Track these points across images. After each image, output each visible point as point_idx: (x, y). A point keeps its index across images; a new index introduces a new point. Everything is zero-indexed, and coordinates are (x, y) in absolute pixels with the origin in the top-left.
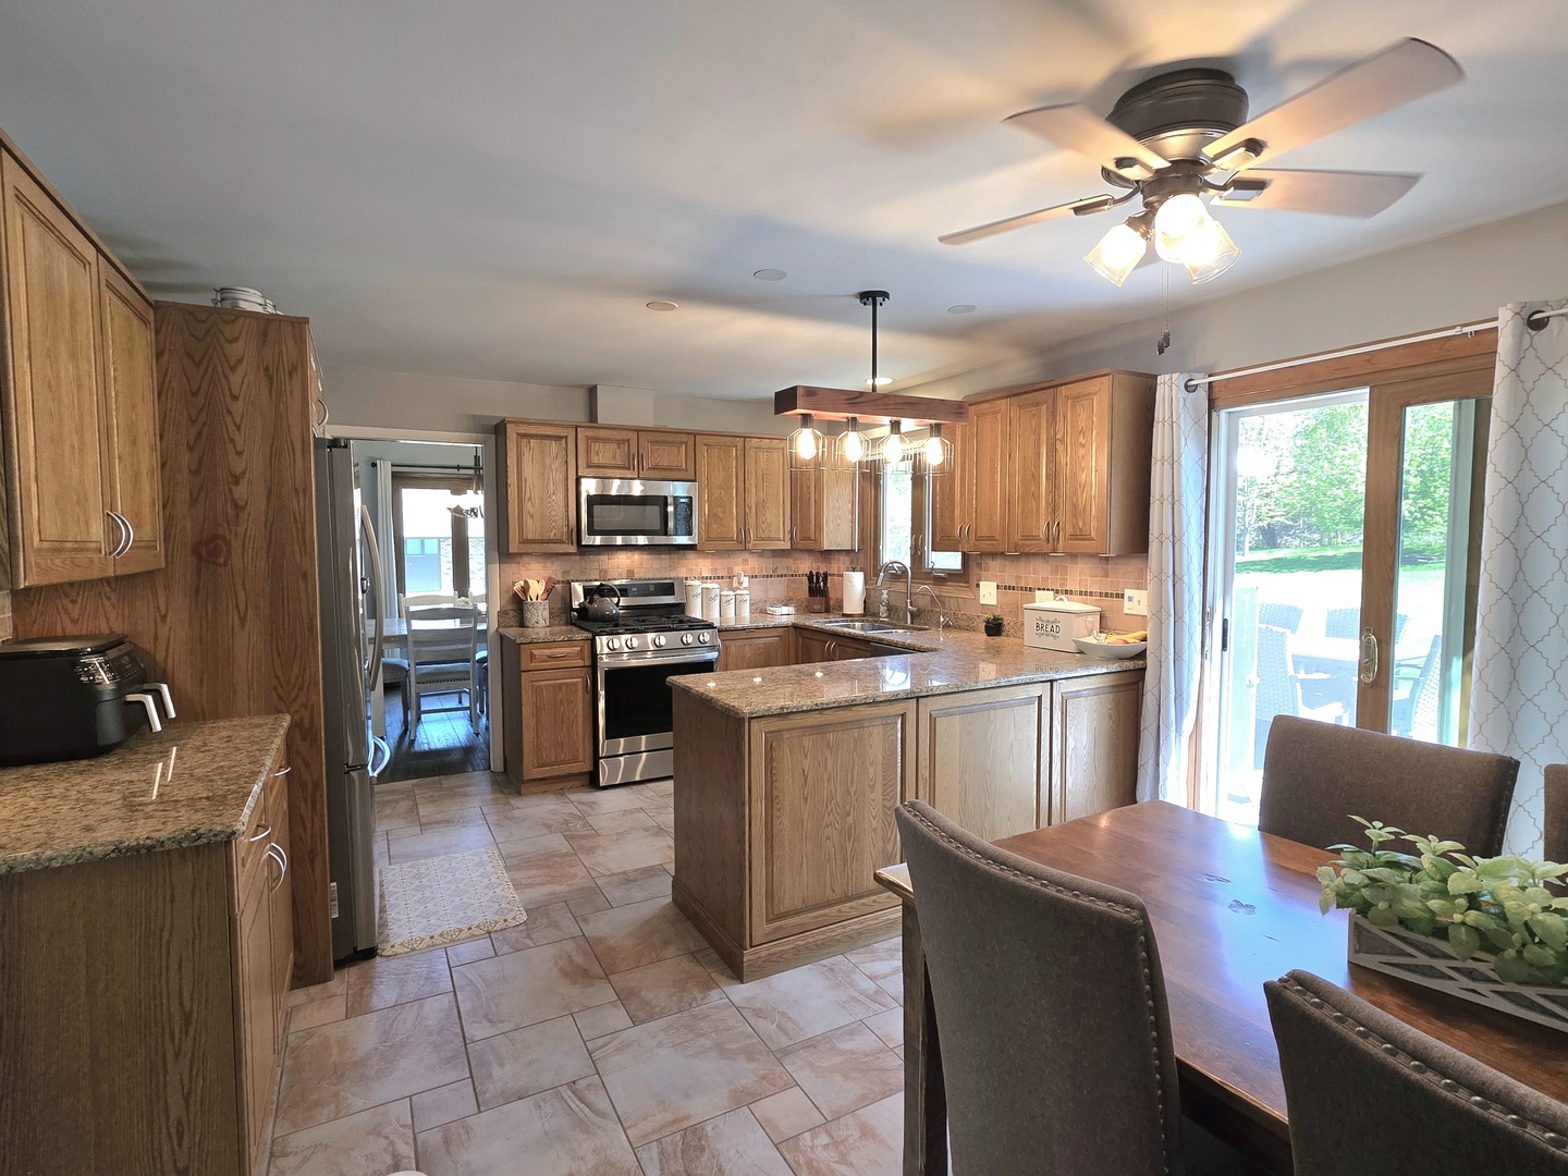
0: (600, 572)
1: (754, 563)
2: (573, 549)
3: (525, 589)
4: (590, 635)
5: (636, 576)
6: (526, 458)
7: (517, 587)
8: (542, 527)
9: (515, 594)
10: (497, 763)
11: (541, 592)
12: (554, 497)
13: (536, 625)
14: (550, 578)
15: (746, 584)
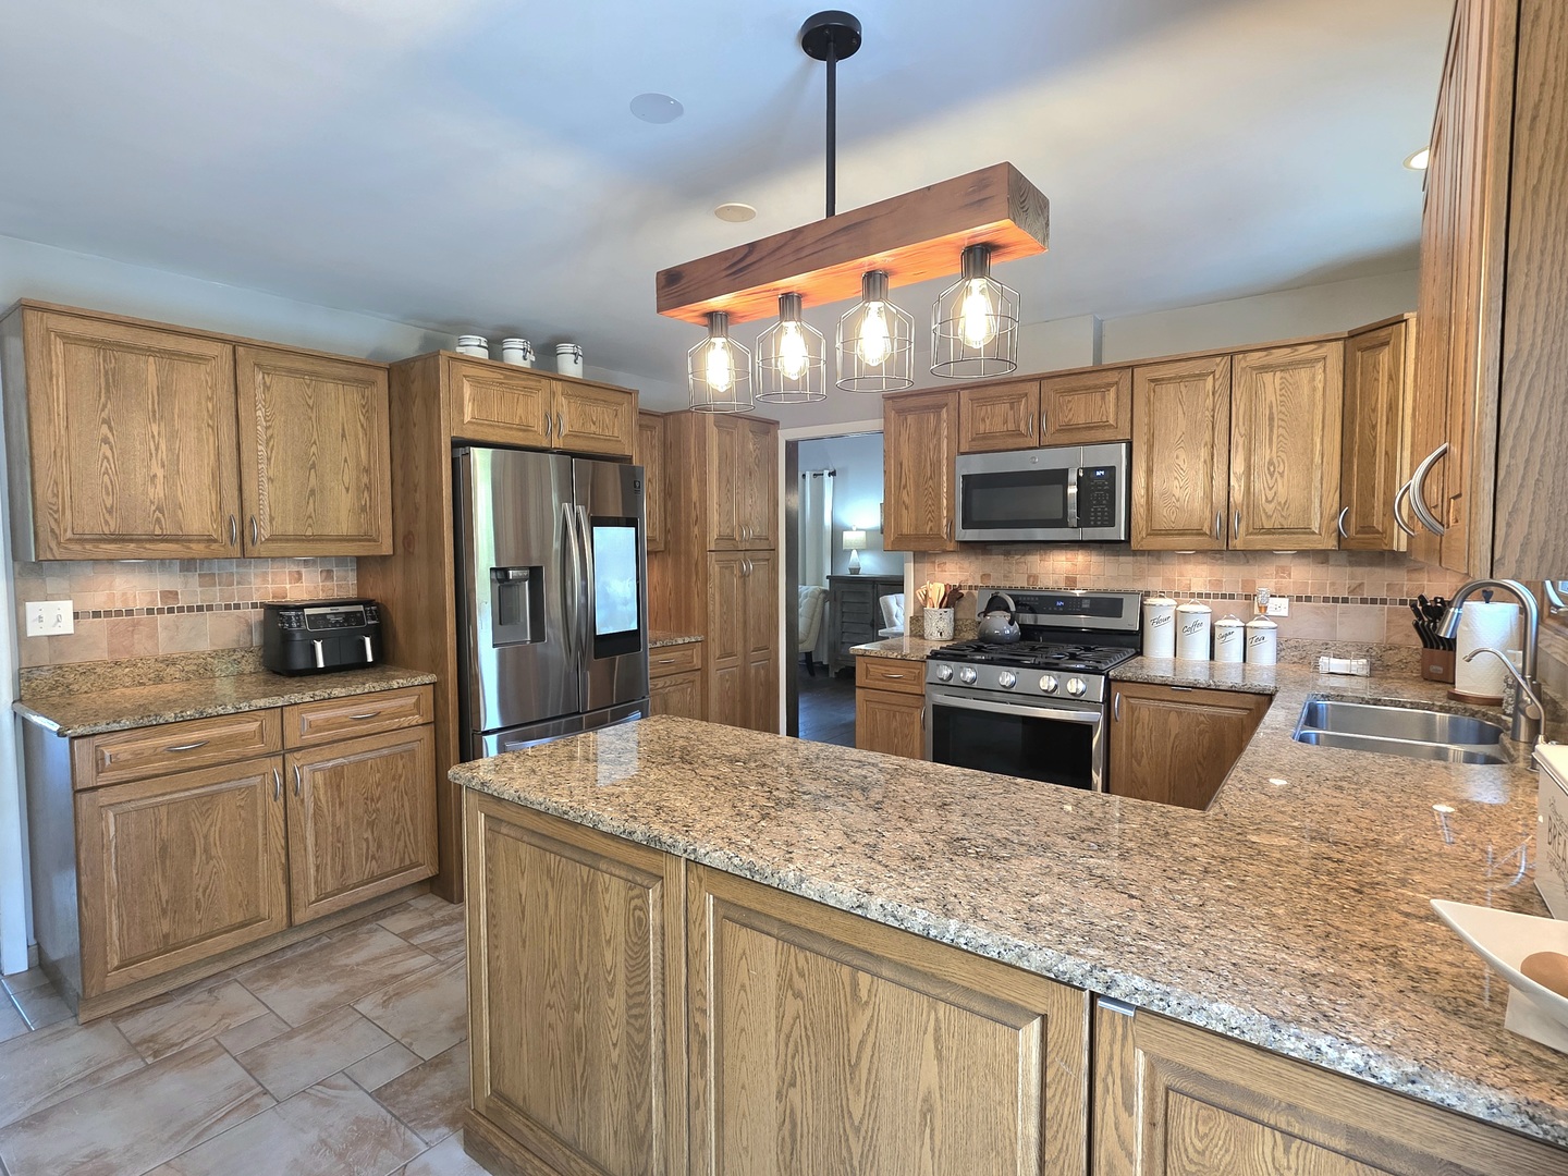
2: (951, 546)
8: (917, 520)
12: (931, 483)
15: (1275, 611)
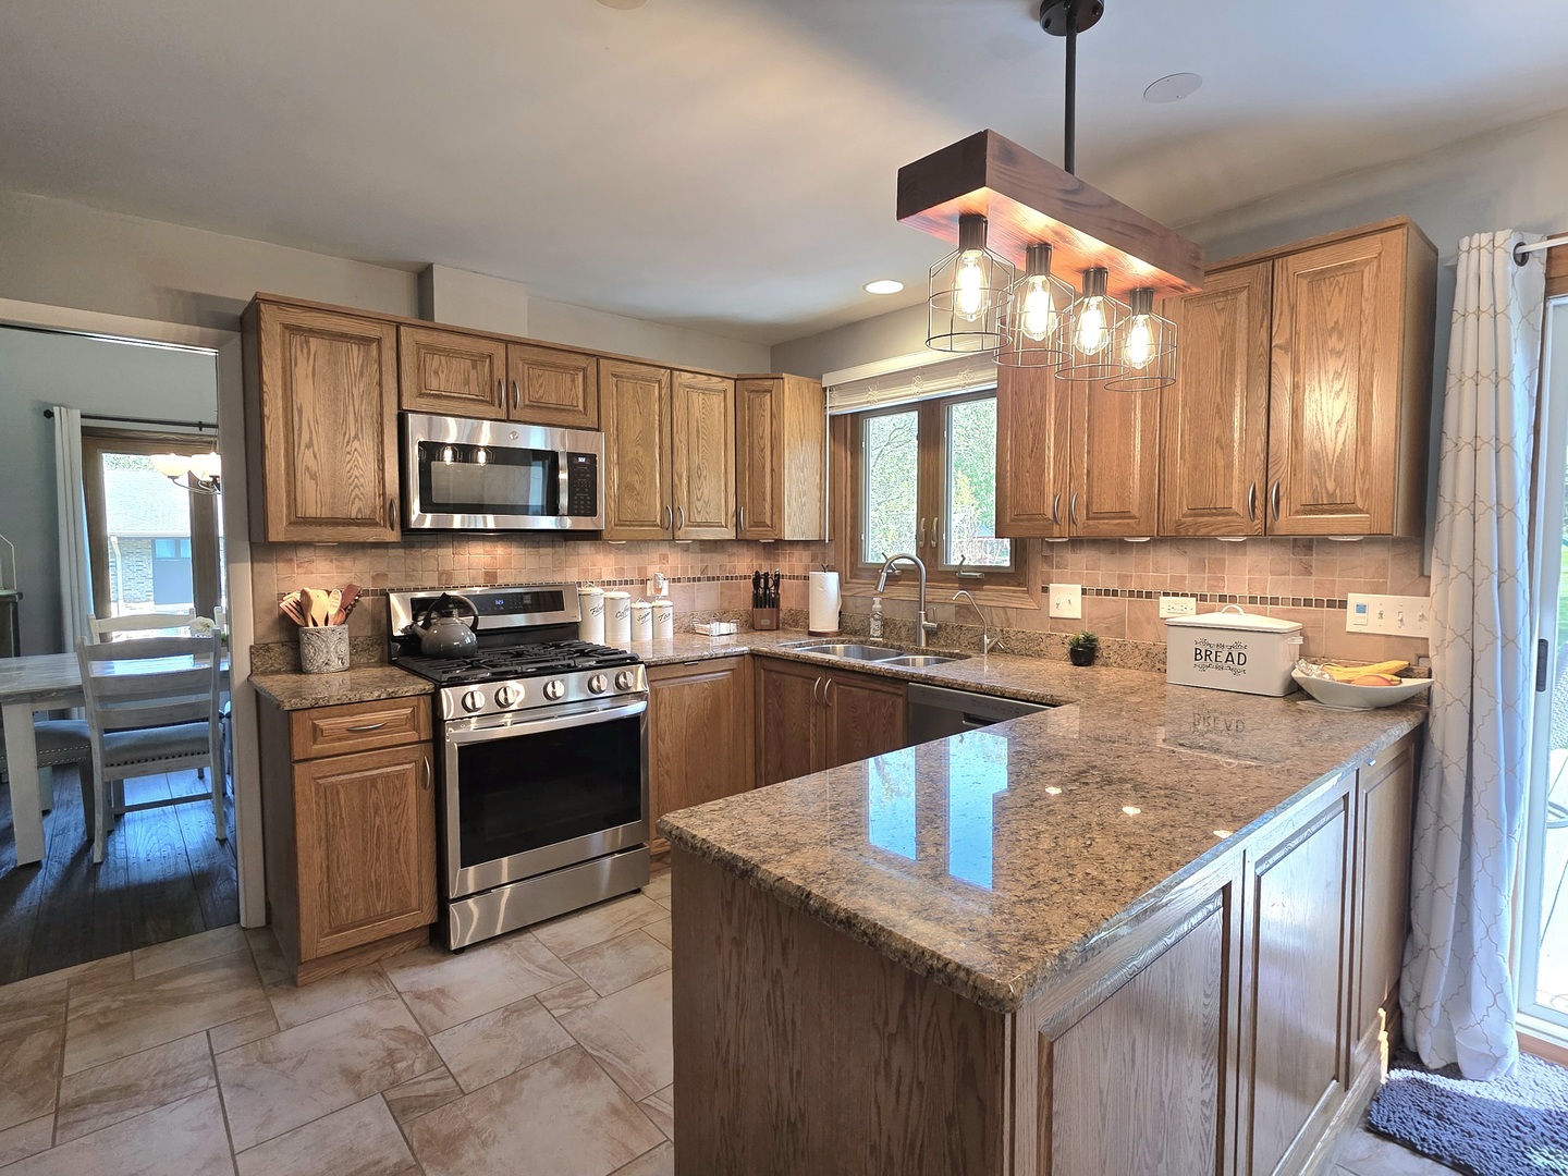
0: (441, 574)
1: (676, 561)
2: (393, 535)
3: (303, 606)
4: (428, 687)
5: (500, 581)
6: (302, 370)
7: (288, 602)
8: (333, 496)
9: (284, 616)
10: (252, 910)
11: (333, 612)
12: (357, 445)
13: (325, 668)
14: (350, 588)
15: (665, 592)
